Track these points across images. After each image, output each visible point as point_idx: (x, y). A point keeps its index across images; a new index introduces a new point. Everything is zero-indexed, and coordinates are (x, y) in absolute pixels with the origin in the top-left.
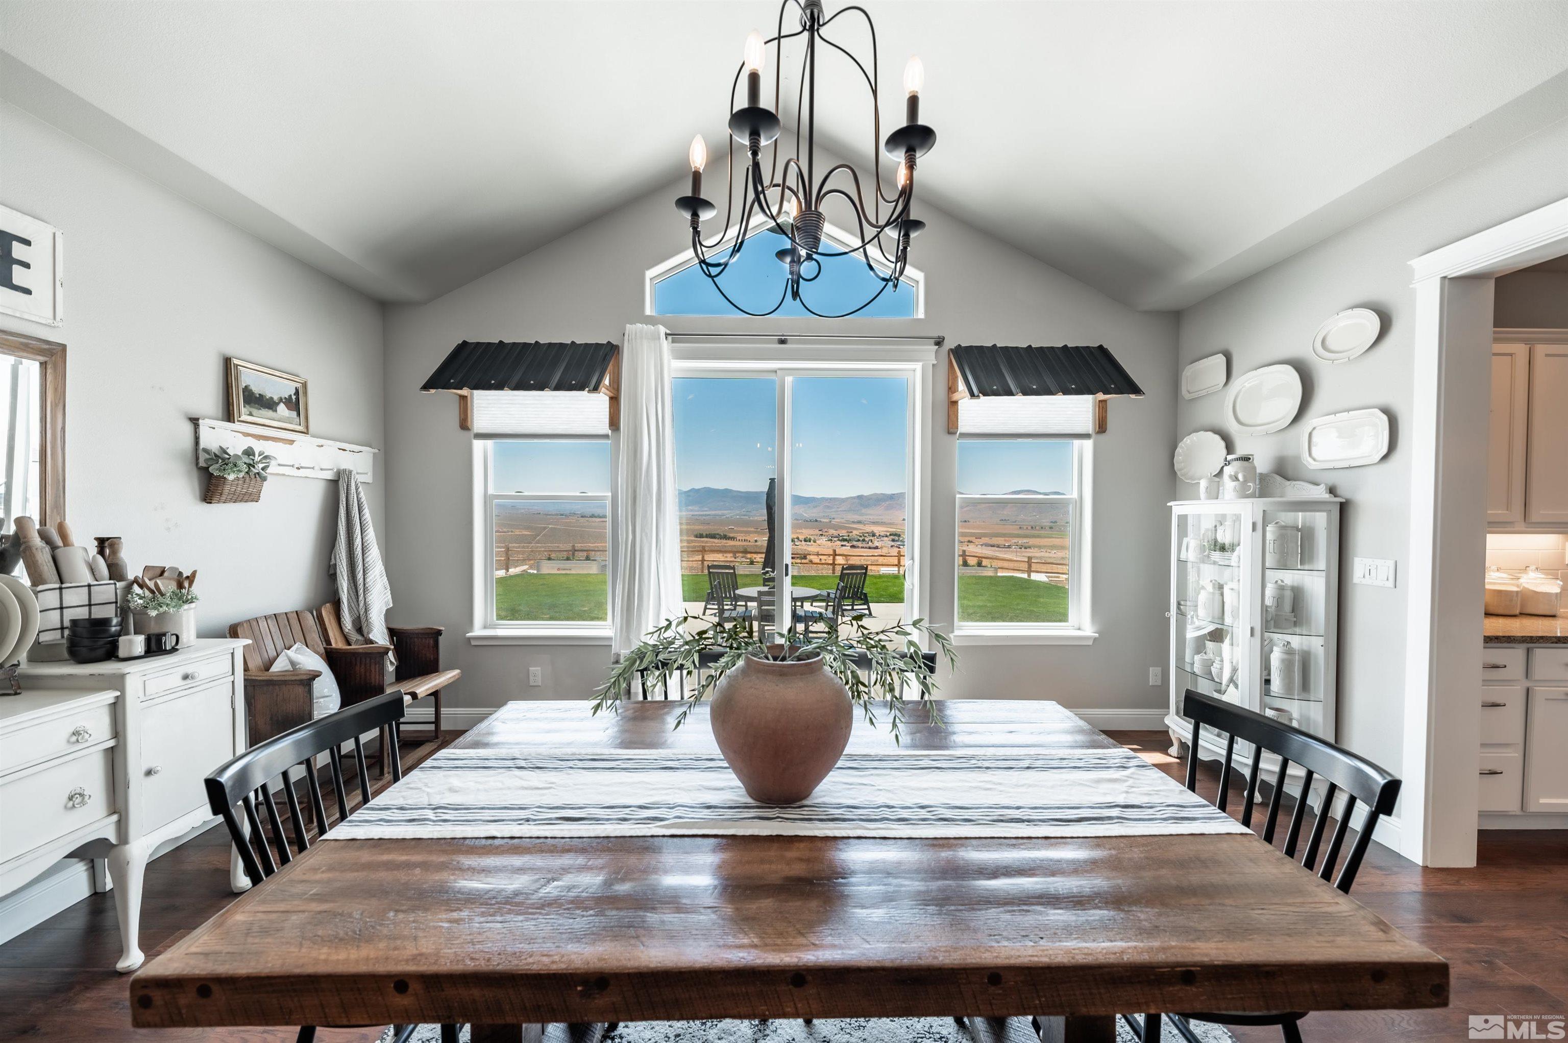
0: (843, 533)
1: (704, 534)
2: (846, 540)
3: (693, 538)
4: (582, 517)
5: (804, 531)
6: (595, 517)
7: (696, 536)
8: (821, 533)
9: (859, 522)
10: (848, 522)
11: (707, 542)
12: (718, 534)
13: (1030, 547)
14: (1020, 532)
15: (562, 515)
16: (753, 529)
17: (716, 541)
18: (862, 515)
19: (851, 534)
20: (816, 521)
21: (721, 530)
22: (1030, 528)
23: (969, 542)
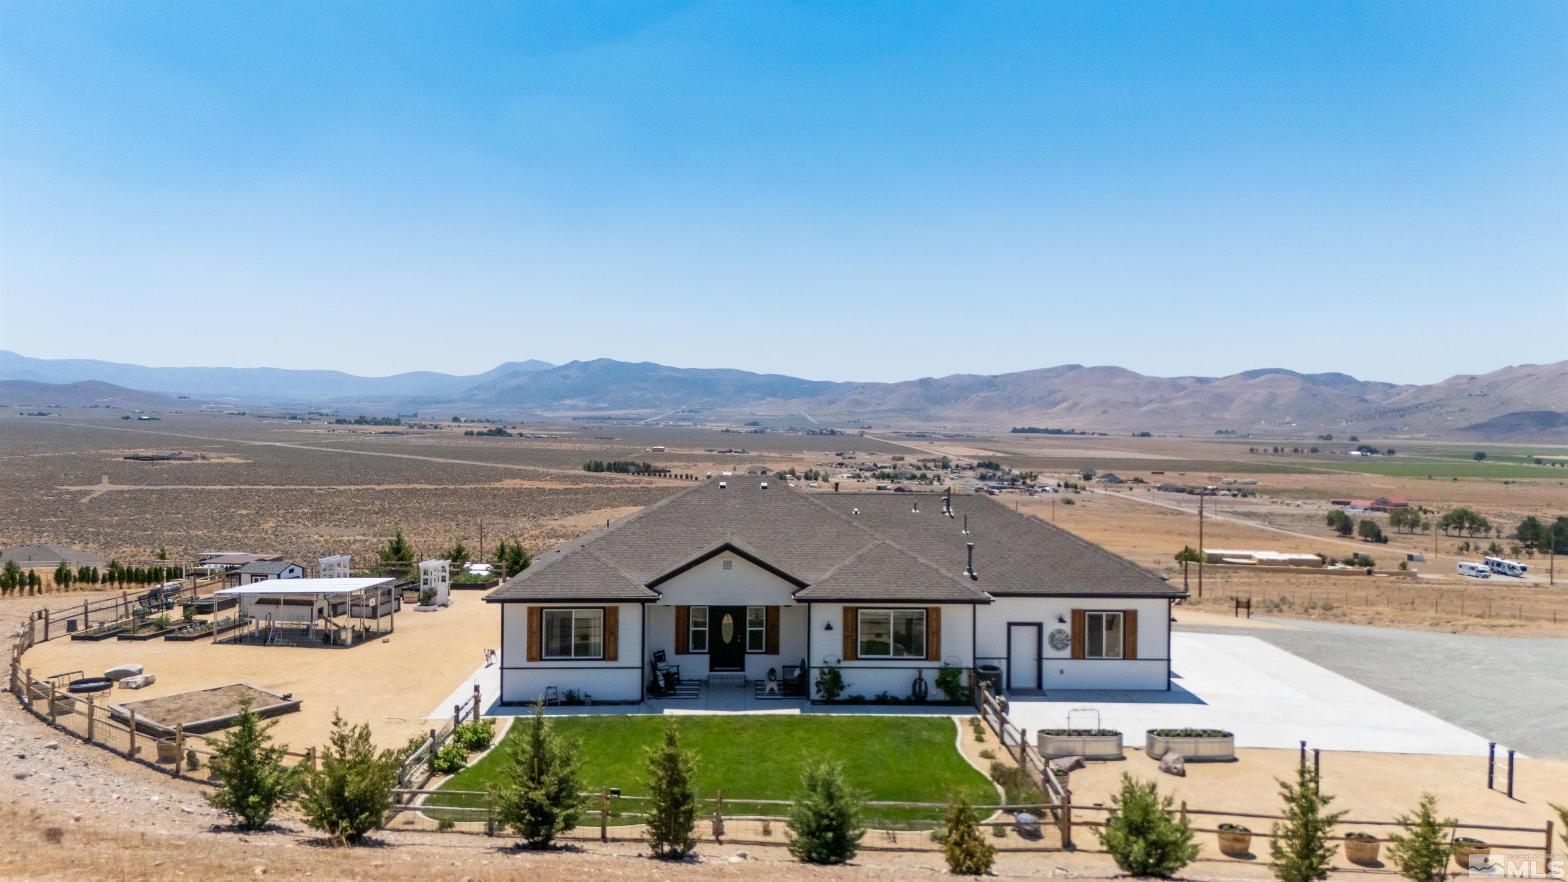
0: (884, 460)
1: (605, 464)
2: (888, 476)
3: (583, 472)
4: (339, 422)
5: (806, 455)
6: (367, 423)
7: (588, 468)
8: (840, 459)
9: (922, 436)
10: (899, 436)
11: (611, 481)
12: (633, 464)
13: (1253, 494)
14: (1252, 459)
15: (295, 418)
16: (703, 452)
17: (629, 477)
18: (929, 419)
19: (899, 463)
20: (833, 433)
21: (638, 453)
22: (1270, 450)
23: (1138, 481)
